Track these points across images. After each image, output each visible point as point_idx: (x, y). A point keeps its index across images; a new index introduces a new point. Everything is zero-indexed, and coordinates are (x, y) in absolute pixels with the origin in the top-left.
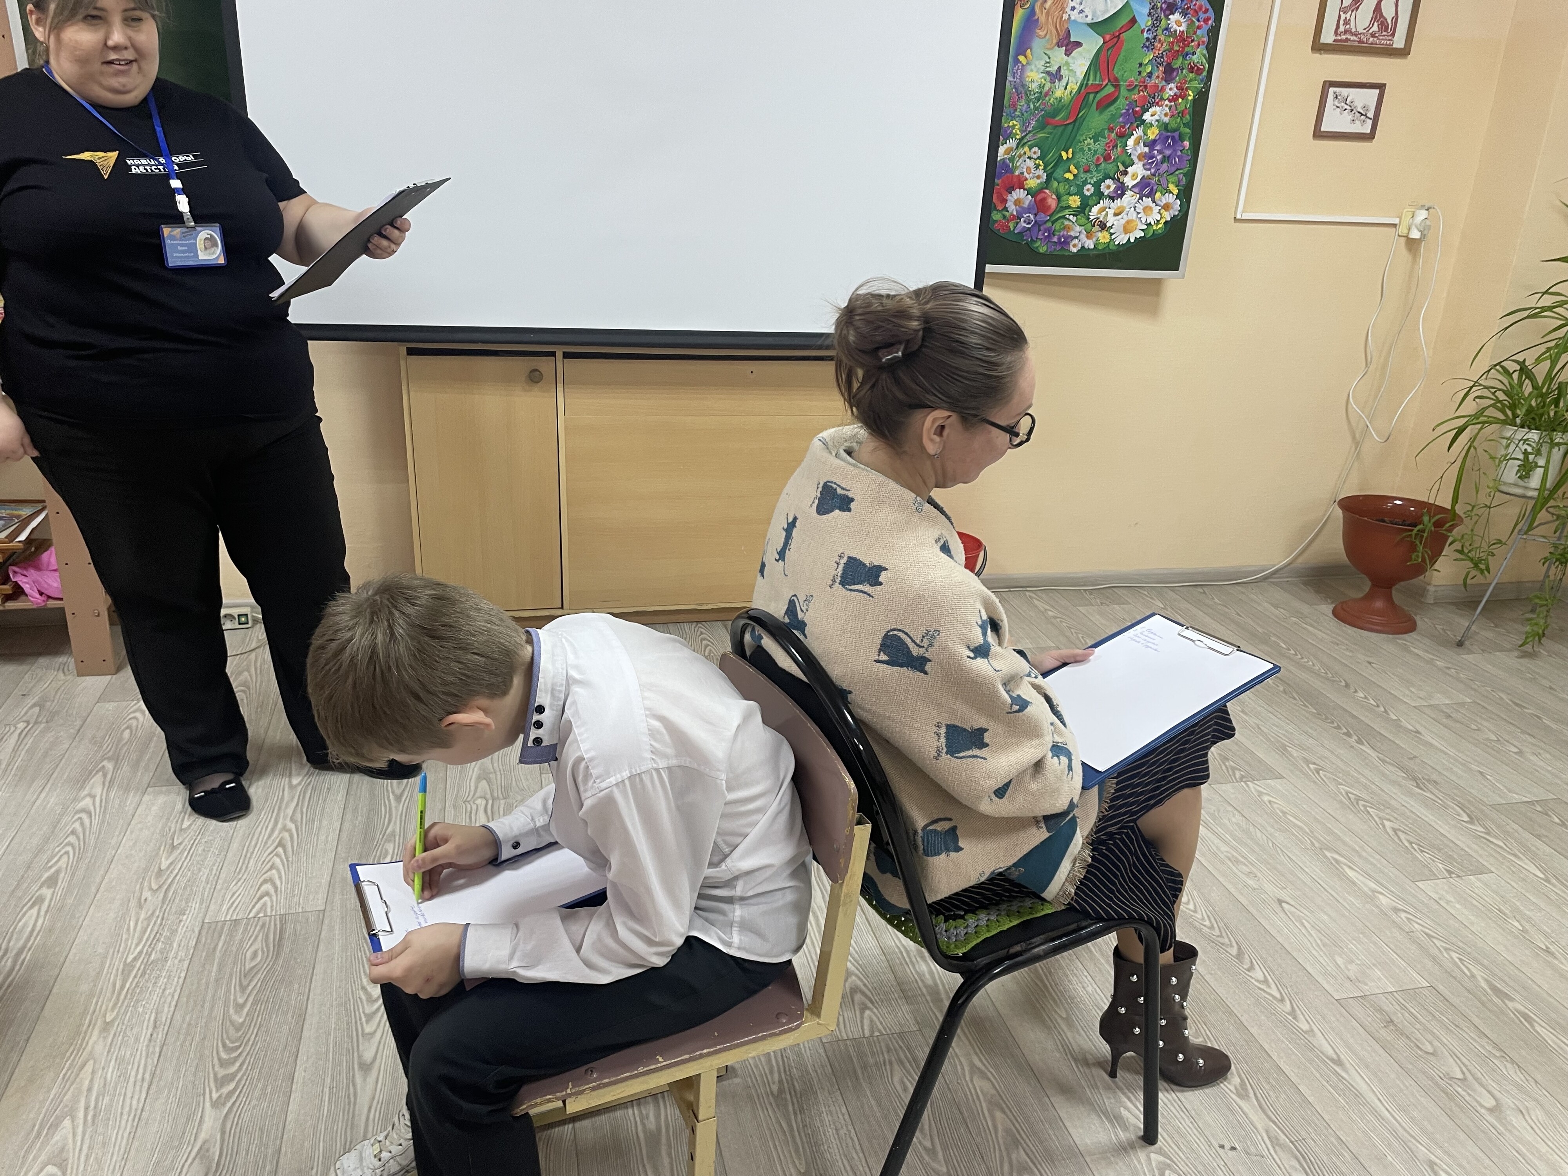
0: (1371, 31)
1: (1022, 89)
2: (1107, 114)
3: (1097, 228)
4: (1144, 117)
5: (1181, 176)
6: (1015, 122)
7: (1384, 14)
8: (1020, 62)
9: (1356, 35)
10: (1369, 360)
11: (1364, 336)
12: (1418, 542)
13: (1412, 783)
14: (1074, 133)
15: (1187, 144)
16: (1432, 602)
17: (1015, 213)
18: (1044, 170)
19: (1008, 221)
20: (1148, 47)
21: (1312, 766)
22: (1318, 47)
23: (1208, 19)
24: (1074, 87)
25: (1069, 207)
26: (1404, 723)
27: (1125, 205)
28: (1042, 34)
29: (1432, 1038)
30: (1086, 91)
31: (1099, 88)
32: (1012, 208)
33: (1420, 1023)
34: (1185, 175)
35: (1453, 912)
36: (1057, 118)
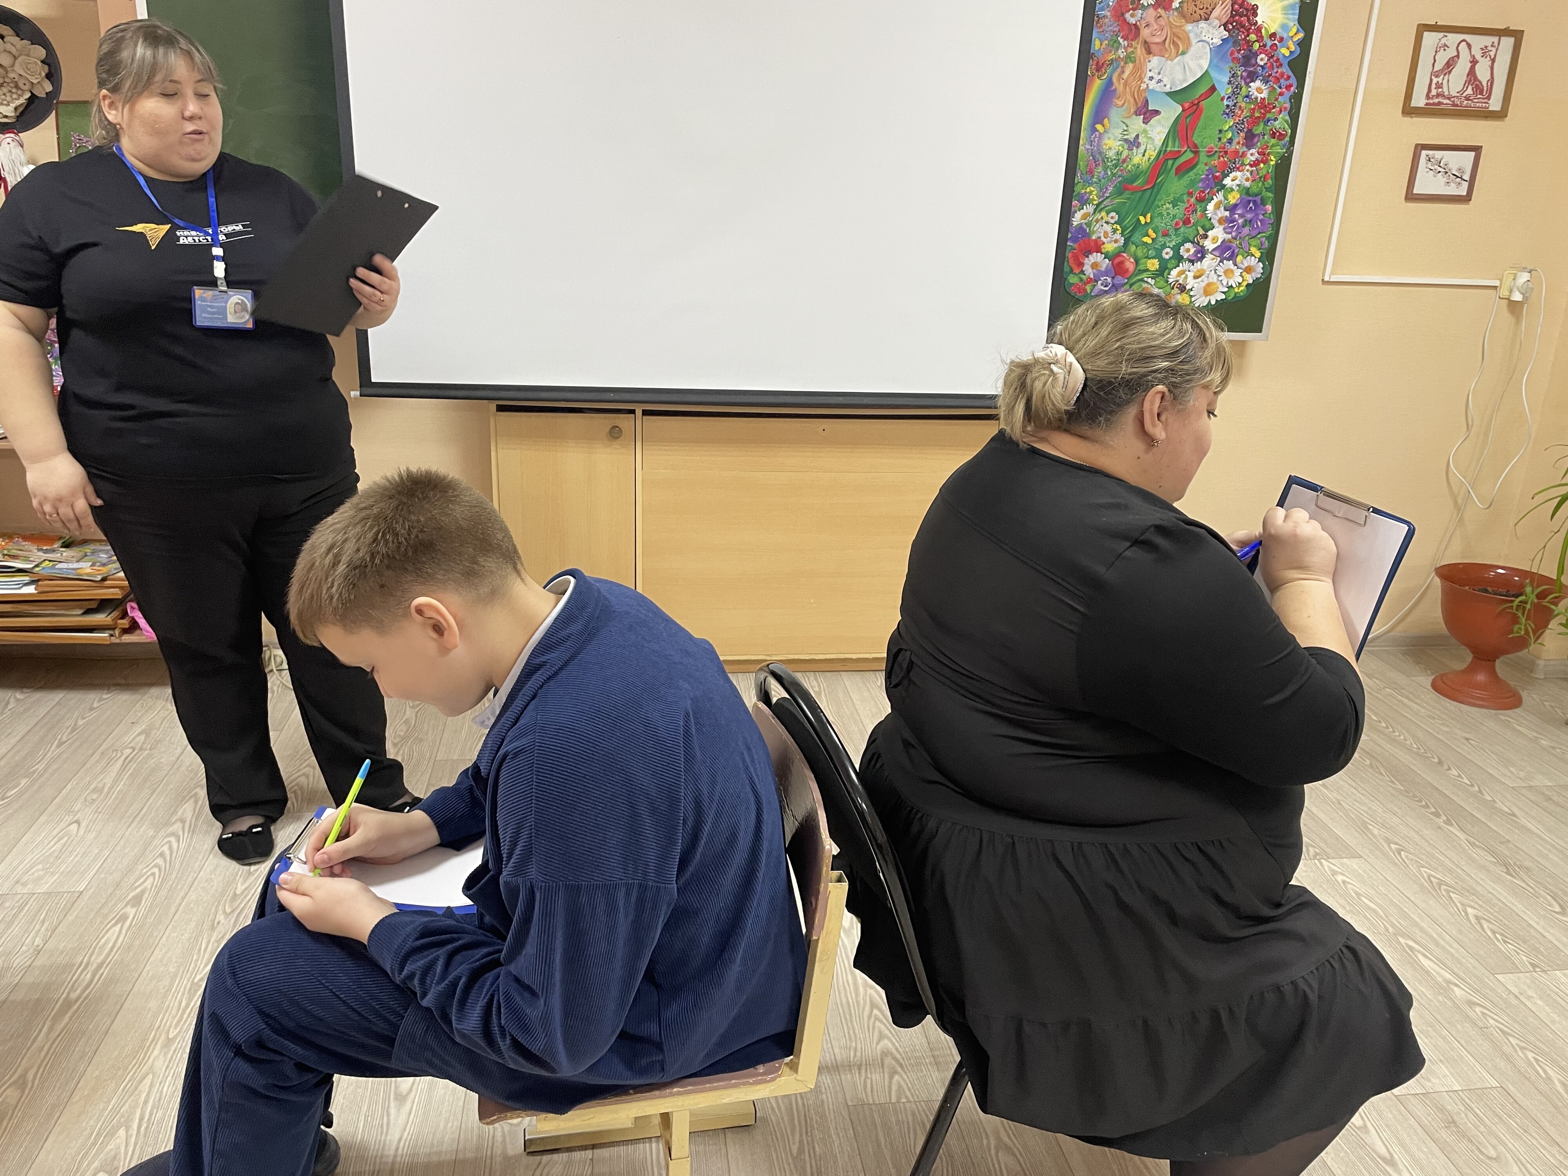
0: (1464, 95)
1: (1098, 157)
2: (1186, 179)
3: (1176, 290)
4: (1224, 182)
5: (1264, 239)
6: (1092, 189)
7: (1479, 77)
8: (1098, 131)
9: (1449, 99)
10: (1470, 424)
11: (1465, 398)
12: (1520, 614)
13: (1501, 868)
14: (1152, 199)
15: (1269, 207)
16: (1542, 677)
17: (1092, 276)
18: (1122, 234)
19: (1085, 284)
20: (1227, 114)
21: (1393, 846)
22: (1409, 111)
23: (1291, 86)
24: (1152, 154)
25: (1147, 270)
26: (1499, 805)
27: (1205, 268)
28: (1120, 103)
29: (1496, 1142)
30: (1164, 158)
31: (1176, 155)
32: (1089, 271)
33: (1485, 1126)
34: (1267, 238)
35: (1533, 1009)
36: (1135, 184)
